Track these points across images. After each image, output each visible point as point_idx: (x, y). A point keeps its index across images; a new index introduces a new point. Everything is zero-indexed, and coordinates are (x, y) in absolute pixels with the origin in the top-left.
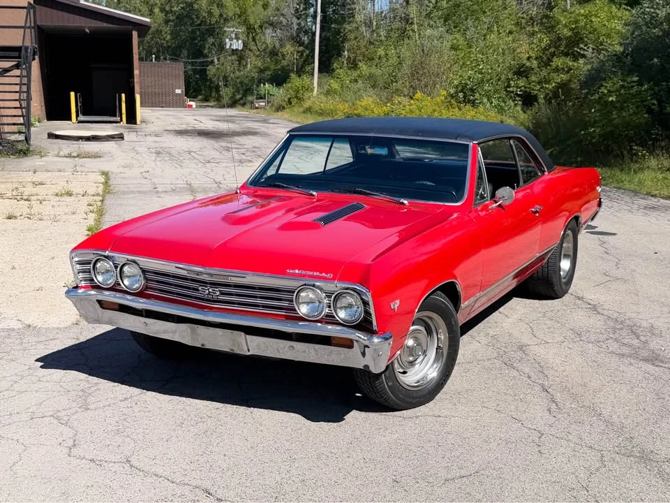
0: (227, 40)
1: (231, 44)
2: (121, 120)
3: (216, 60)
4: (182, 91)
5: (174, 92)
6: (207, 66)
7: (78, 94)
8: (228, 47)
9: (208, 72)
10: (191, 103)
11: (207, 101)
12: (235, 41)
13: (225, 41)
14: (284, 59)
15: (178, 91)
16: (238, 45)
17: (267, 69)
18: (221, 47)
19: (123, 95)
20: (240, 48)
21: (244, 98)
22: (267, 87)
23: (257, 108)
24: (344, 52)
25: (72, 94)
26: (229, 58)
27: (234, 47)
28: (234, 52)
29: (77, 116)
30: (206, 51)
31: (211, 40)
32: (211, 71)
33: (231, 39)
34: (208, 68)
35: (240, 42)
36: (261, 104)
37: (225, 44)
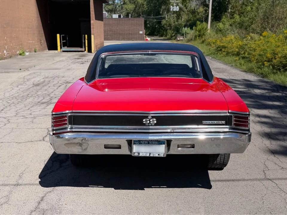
0: (171, 7)
1: (173, 8)
2: (85, 50)
3: (166, 16)
4: (143, 32)
5: (139, 33)
6: (162, 19)
7: (61, 36)
8: (171, 10)
9: (162, 23)
10: (147, 38)
11: (162, 36)
12: (175, 7)
13: (170, 7)
14: (198, 15)
15: (141, 32)
16: (176, 9)
17: (190, 20)
18: (168, 10)
19: (86, 36)
20: (178, 10)
21: (176, 35)
22: (186, 30)
23: (178, 40)
24: (228, 10)
25: (58, 35)
26: (172, 15)
27: (175, 10)
28: (174, 12)
29: (61, 48)
30: (161, 13)
31: (163, 7)
32: (164, 22)
33: (173, 6)
34: (162, 21)
35: (178, 7)
36: (181, 38)
37: (170, 9)
